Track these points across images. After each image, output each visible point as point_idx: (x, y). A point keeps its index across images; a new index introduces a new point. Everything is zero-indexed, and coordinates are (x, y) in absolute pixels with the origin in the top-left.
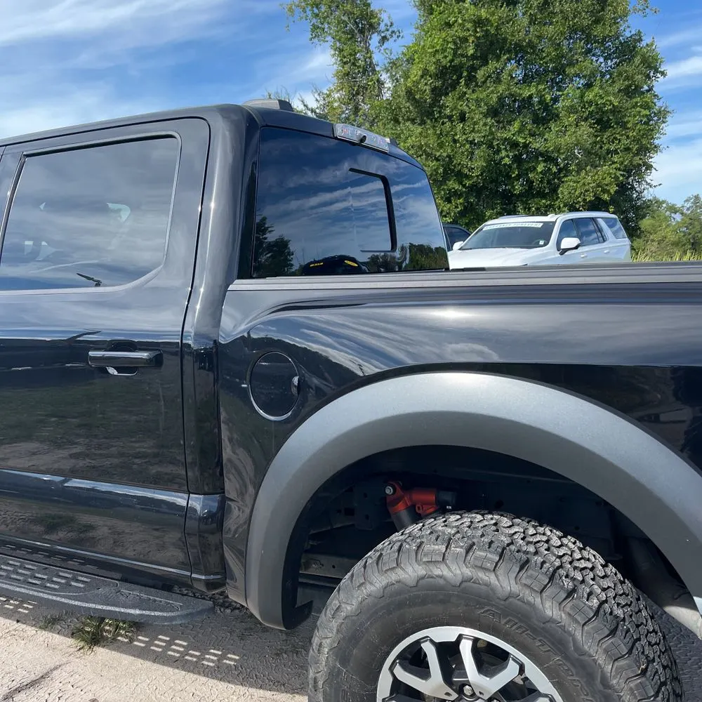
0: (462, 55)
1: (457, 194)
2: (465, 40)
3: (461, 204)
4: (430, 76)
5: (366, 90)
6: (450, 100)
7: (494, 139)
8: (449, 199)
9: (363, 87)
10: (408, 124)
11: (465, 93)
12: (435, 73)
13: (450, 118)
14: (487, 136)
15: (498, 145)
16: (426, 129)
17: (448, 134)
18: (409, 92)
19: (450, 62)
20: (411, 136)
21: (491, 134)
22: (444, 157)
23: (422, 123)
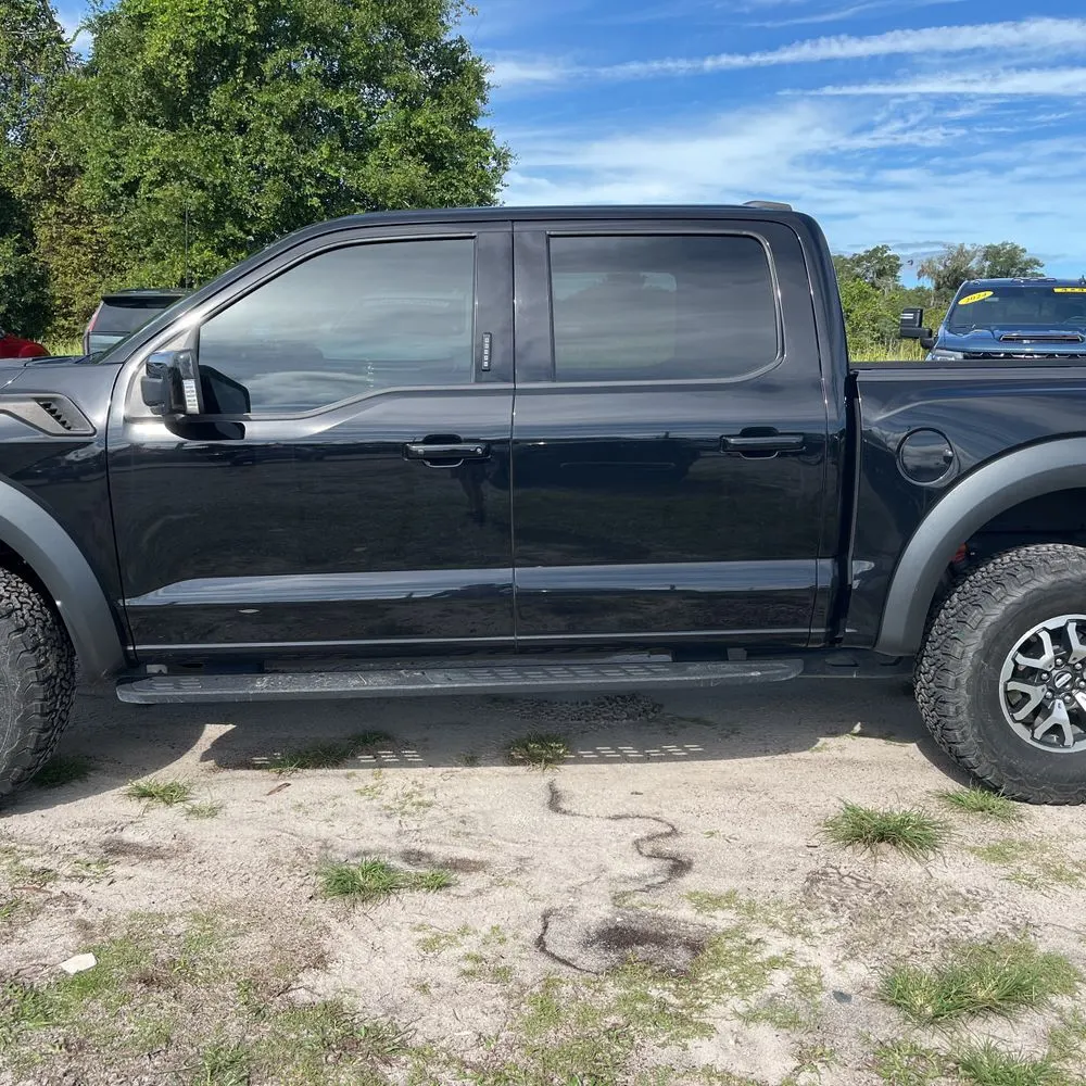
0: (238, 30)
1: (236, 244)
2: (239, 8)
4: (185, 54)
5: (40, 52)
6: (218, 98)
7: (292, 166)
8: (222, 252)
9: (33, 48)
10: (142, 124)
11: (243, 90)
12: (195, 52)
13: (218, 125)
14: (283, 161)
15: (300, 176)
16: (180, 137)
17: (215, 148)
18: (149, 74)
19: (223, 37)
20: (153, 144)
21: (290, 158)
22: (215, 185)
23: (172, 127)
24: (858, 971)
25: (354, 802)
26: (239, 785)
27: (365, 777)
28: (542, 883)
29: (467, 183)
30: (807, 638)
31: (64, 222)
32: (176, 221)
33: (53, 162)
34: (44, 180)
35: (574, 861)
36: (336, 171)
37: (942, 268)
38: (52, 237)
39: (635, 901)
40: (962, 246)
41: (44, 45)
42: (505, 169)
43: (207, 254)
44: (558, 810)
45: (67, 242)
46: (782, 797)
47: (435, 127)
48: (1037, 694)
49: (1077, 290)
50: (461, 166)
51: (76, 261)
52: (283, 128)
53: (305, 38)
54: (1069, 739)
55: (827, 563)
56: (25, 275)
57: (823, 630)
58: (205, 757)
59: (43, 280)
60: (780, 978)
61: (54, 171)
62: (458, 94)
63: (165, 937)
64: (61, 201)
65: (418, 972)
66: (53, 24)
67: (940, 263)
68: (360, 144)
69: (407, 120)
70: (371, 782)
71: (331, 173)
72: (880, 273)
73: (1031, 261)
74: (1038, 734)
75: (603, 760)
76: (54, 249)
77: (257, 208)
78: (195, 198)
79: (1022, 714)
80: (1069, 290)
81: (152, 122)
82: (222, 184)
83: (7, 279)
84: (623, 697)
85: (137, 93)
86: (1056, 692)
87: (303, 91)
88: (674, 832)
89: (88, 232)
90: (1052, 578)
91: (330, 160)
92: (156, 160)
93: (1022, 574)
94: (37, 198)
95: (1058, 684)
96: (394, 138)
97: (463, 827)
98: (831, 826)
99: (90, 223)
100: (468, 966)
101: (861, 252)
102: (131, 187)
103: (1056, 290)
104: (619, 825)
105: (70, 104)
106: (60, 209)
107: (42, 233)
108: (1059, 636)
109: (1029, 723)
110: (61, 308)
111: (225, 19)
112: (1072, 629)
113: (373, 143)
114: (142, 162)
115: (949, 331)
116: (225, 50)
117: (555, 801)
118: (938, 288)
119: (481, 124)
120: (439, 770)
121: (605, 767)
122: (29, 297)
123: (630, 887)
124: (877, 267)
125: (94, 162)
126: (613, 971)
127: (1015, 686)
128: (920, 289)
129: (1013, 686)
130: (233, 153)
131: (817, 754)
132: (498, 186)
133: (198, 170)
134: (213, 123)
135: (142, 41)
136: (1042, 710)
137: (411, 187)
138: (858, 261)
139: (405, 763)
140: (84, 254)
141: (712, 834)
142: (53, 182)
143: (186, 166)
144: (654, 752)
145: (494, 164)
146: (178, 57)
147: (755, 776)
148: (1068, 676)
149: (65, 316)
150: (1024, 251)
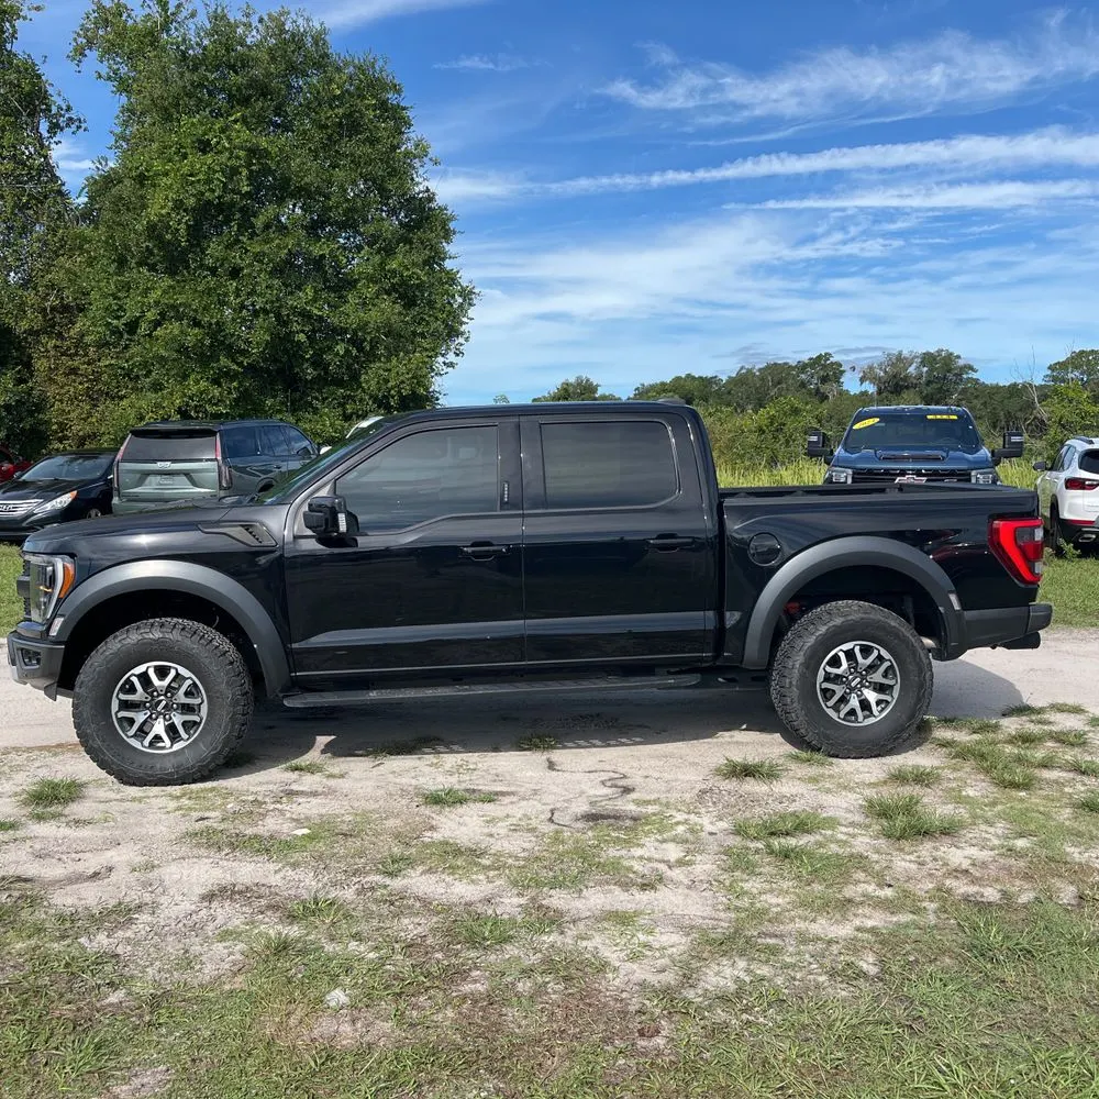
0: (233, 191)
1: (229, 375)
2: (235, 171)
3: (235, 388)
4: (185, 211)
5: (42, 203)
6: (214, 249)
7: (281, 307)
8: (216, 382)
9: (37, 199)
10: (144, 270)
11: (237, 241)
12: (194, 209)
13: (213, 271)
14: (272, 302)
15: (288, 315)
16: (178, 282)
17: (209, 291)
18: (152, 228)
19: (219, 197)
20: (154, 288)
21: (278, 300)
22: (211, 324)
23: (172, 272)
24: (723, 825)
25: (427, 770)
26: (352, 765)
27: (431, 758)
28: (548, 799)
29: (436, 318)
30: (701, 660)
31: (62, 355)
32: (175, 355)
33: (52, 301)
34: (44, 317)
35: (566, 789)
36: (320, 310)
37: (882, 374)
38: (50, 367)
39: (603, 803)
40: (900, 353)
41: (46, 197)
42: (470, 305)
43: (203, 384)
44: (554, 770)
45: (64, 373)
46: (691, 760)
47: (408, 269)
48: (839, 690)
49: (945, 417)
50: (431, 304)
51: (72, 390)
52: (272, 274)
53: (292, 196)
54: (860, 718)
55: (710, 614)
56: (24, 403)
57: (709, 654)
58: (323, 752)
59: (40, 406)
60: (681, 829)
61: (53, 309)
62: (428, 240)
63: (343, 822)
64: (60, 336)
65: (486, 831)
66: (55, 178)
67: (881, 369)
68: (341, 285)
69: (382, 264)
70: (435, 761)
71: (316, 311)
72: (824, 380)
73: (965, 366)
74: (842, 715)
75: (579, 747)
76: (50, 379)
77: (247, 342)
78: (193, 336)
79: (831, 703)
80: (939, 417)
81: (152, 268)
82: (217, 323)
83: (7, 407)
84: (591, 716)
85: (138, 243)
86: (852, 690)
87: (291, 242)
88: (625, 777)
89: (85, 363)
90: (842, 619)
91: (315, 300)
92: (157, 303)
93: (825, 617)
94: (37, 333)
95: (853, 684)
96: (372, 279)
97: (498, 778)
98: (718, 771)
99: (86, 355)
100: (512, 828)
101: (805, 358)
102: (132, 327)
103: (929, 417)
104: (592, 776)
105: (70, 250)
106: (58, 343)
107: (40, 365)
108: (850, 655)
109: (836, 708)
110: (57, 432)
111: (222, 182)
112: (857, 650)
113: (351, 284)
114: (143, 304)
115: (846, 450)
116: (221, 208)
117: (551, 766)
118: (880, 392)
119: (448, 264)
120: (477, 754)
121: (582, 750)
122: (27, 424)
123: (600, 799)
124: (822, 373)
125: (97, 304)
126: (591, 828)
127: (826, 685)
128: (864, 393)
129: (825, 685)
130: (226, 295)
131: (715, 740)
132: (465, 320)
133: (195, 311)
134: (209, 269)
135: (142, 197)
136: (844, 700)
137: (388, 324)
138: (802, 367)
139: (452, 752)
140: (80, 383)
141: (647, 777)
142: (53, 318)
143: (186, 307)
144: (612, 742)
145: (460, 300)
146: (178, 214)
147: (675, 751)
148: (858, 680)
149: (60, 440)
150: (959, 357)
